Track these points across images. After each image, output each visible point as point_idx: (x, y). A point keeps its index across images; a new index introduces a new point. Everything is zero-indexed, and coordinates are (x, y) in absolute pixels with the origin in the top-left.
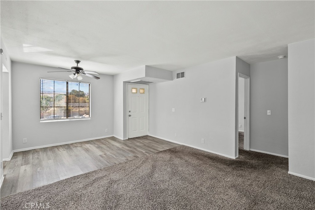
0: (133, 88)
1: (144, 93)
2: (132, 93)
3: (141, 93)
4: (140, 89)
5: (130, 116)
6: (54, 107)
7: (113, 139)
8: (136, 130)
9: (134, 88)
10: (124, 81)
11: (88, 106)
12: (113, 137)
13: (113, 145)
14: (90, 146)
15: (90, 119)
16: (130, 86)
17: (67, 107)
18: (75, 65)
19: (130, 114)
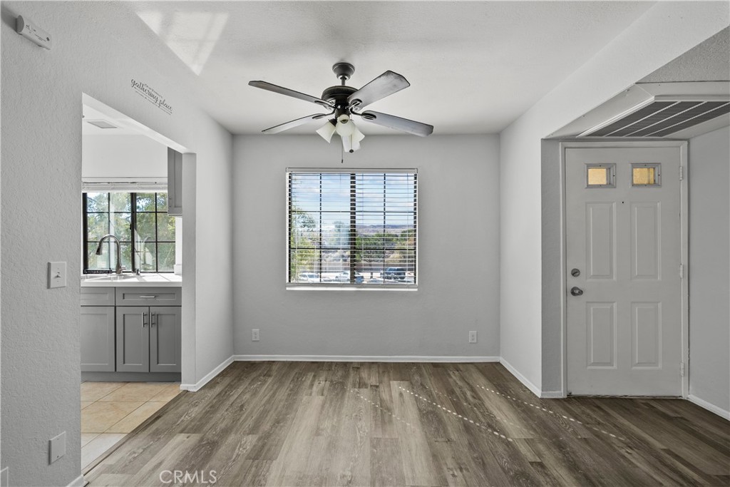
0: (589, 166)
1: (655, 184)
2: (589, 186)
3: (638, 185)
4: (635, 165)
5: (576, 292)
6: (321, 248)
7: (497, 375)
8: (610, 364)
9: (600, 166)
10: (544, 137)
11: (412, 247)
12: (498, 364)
13: (493, 425)
14: (401, 394)
15: (416, 290)
16: (576, 157)
17: (351, 248)
18: (336, 82)
19: (574, 282)
